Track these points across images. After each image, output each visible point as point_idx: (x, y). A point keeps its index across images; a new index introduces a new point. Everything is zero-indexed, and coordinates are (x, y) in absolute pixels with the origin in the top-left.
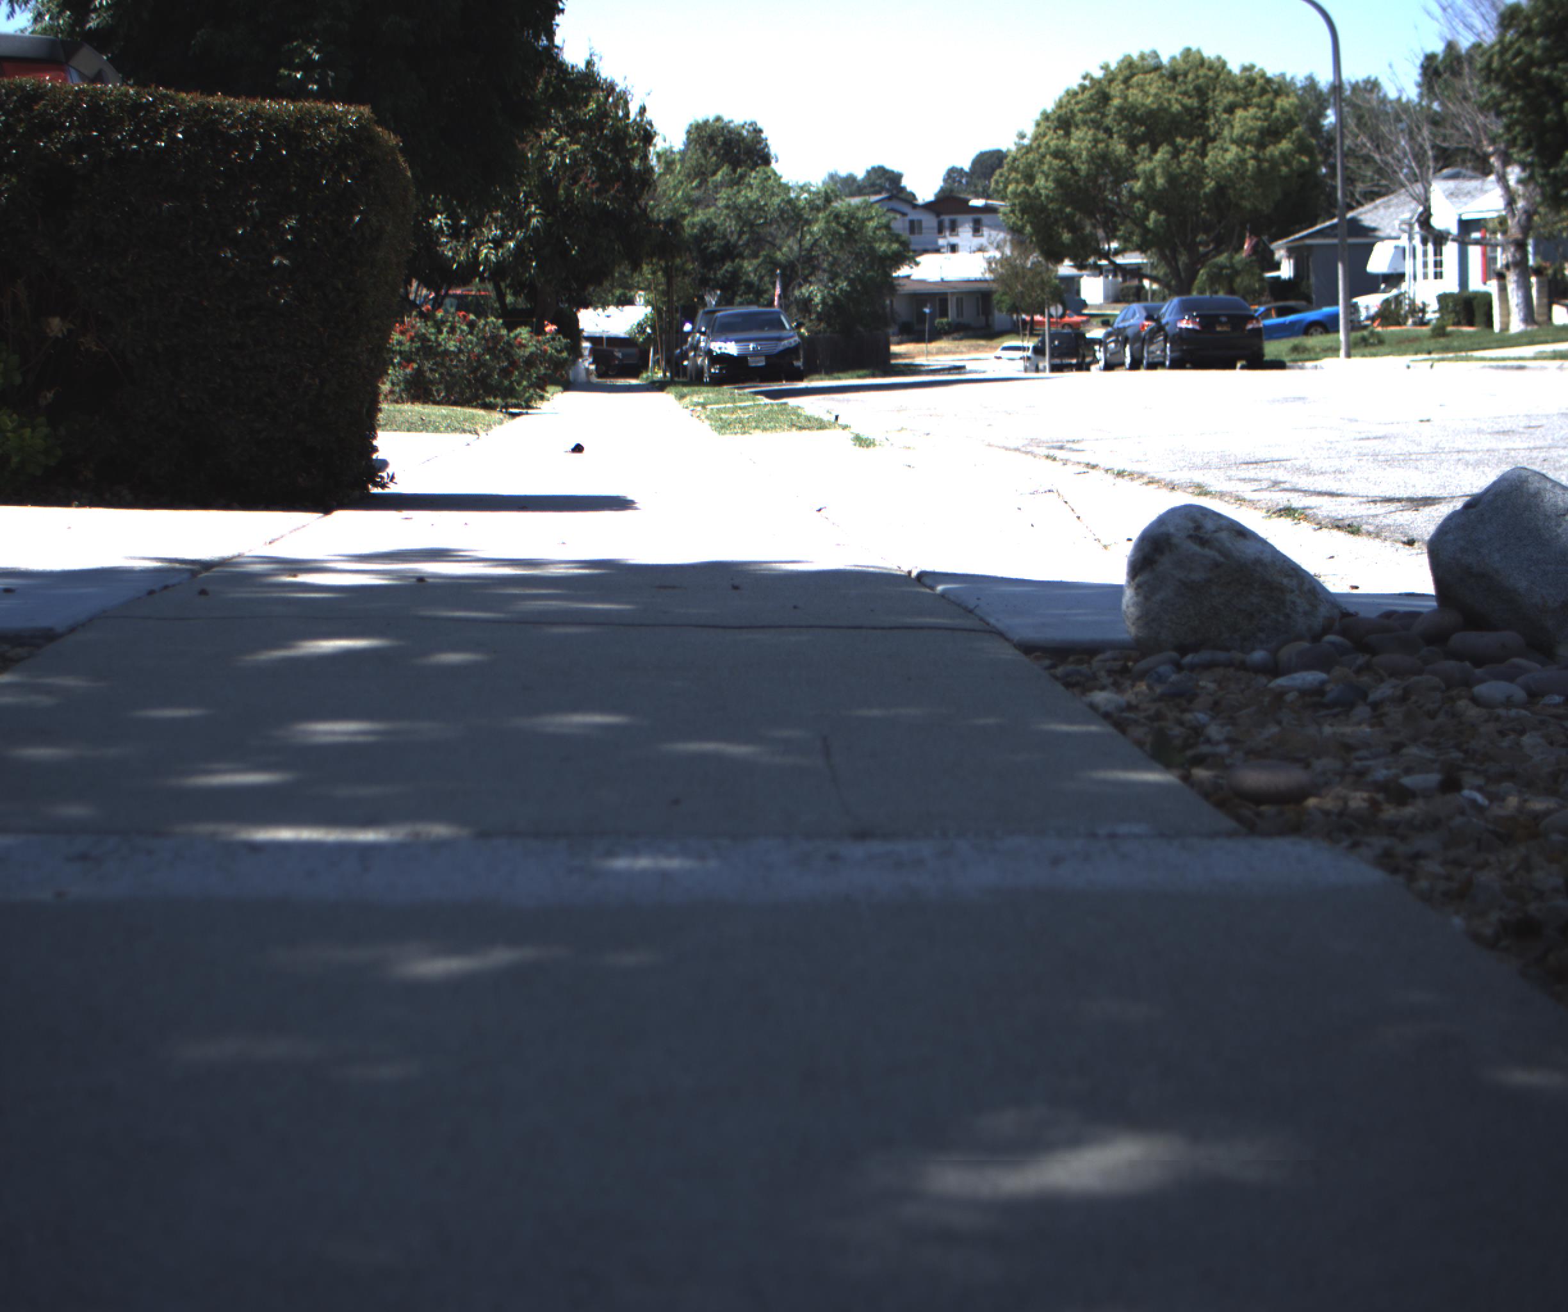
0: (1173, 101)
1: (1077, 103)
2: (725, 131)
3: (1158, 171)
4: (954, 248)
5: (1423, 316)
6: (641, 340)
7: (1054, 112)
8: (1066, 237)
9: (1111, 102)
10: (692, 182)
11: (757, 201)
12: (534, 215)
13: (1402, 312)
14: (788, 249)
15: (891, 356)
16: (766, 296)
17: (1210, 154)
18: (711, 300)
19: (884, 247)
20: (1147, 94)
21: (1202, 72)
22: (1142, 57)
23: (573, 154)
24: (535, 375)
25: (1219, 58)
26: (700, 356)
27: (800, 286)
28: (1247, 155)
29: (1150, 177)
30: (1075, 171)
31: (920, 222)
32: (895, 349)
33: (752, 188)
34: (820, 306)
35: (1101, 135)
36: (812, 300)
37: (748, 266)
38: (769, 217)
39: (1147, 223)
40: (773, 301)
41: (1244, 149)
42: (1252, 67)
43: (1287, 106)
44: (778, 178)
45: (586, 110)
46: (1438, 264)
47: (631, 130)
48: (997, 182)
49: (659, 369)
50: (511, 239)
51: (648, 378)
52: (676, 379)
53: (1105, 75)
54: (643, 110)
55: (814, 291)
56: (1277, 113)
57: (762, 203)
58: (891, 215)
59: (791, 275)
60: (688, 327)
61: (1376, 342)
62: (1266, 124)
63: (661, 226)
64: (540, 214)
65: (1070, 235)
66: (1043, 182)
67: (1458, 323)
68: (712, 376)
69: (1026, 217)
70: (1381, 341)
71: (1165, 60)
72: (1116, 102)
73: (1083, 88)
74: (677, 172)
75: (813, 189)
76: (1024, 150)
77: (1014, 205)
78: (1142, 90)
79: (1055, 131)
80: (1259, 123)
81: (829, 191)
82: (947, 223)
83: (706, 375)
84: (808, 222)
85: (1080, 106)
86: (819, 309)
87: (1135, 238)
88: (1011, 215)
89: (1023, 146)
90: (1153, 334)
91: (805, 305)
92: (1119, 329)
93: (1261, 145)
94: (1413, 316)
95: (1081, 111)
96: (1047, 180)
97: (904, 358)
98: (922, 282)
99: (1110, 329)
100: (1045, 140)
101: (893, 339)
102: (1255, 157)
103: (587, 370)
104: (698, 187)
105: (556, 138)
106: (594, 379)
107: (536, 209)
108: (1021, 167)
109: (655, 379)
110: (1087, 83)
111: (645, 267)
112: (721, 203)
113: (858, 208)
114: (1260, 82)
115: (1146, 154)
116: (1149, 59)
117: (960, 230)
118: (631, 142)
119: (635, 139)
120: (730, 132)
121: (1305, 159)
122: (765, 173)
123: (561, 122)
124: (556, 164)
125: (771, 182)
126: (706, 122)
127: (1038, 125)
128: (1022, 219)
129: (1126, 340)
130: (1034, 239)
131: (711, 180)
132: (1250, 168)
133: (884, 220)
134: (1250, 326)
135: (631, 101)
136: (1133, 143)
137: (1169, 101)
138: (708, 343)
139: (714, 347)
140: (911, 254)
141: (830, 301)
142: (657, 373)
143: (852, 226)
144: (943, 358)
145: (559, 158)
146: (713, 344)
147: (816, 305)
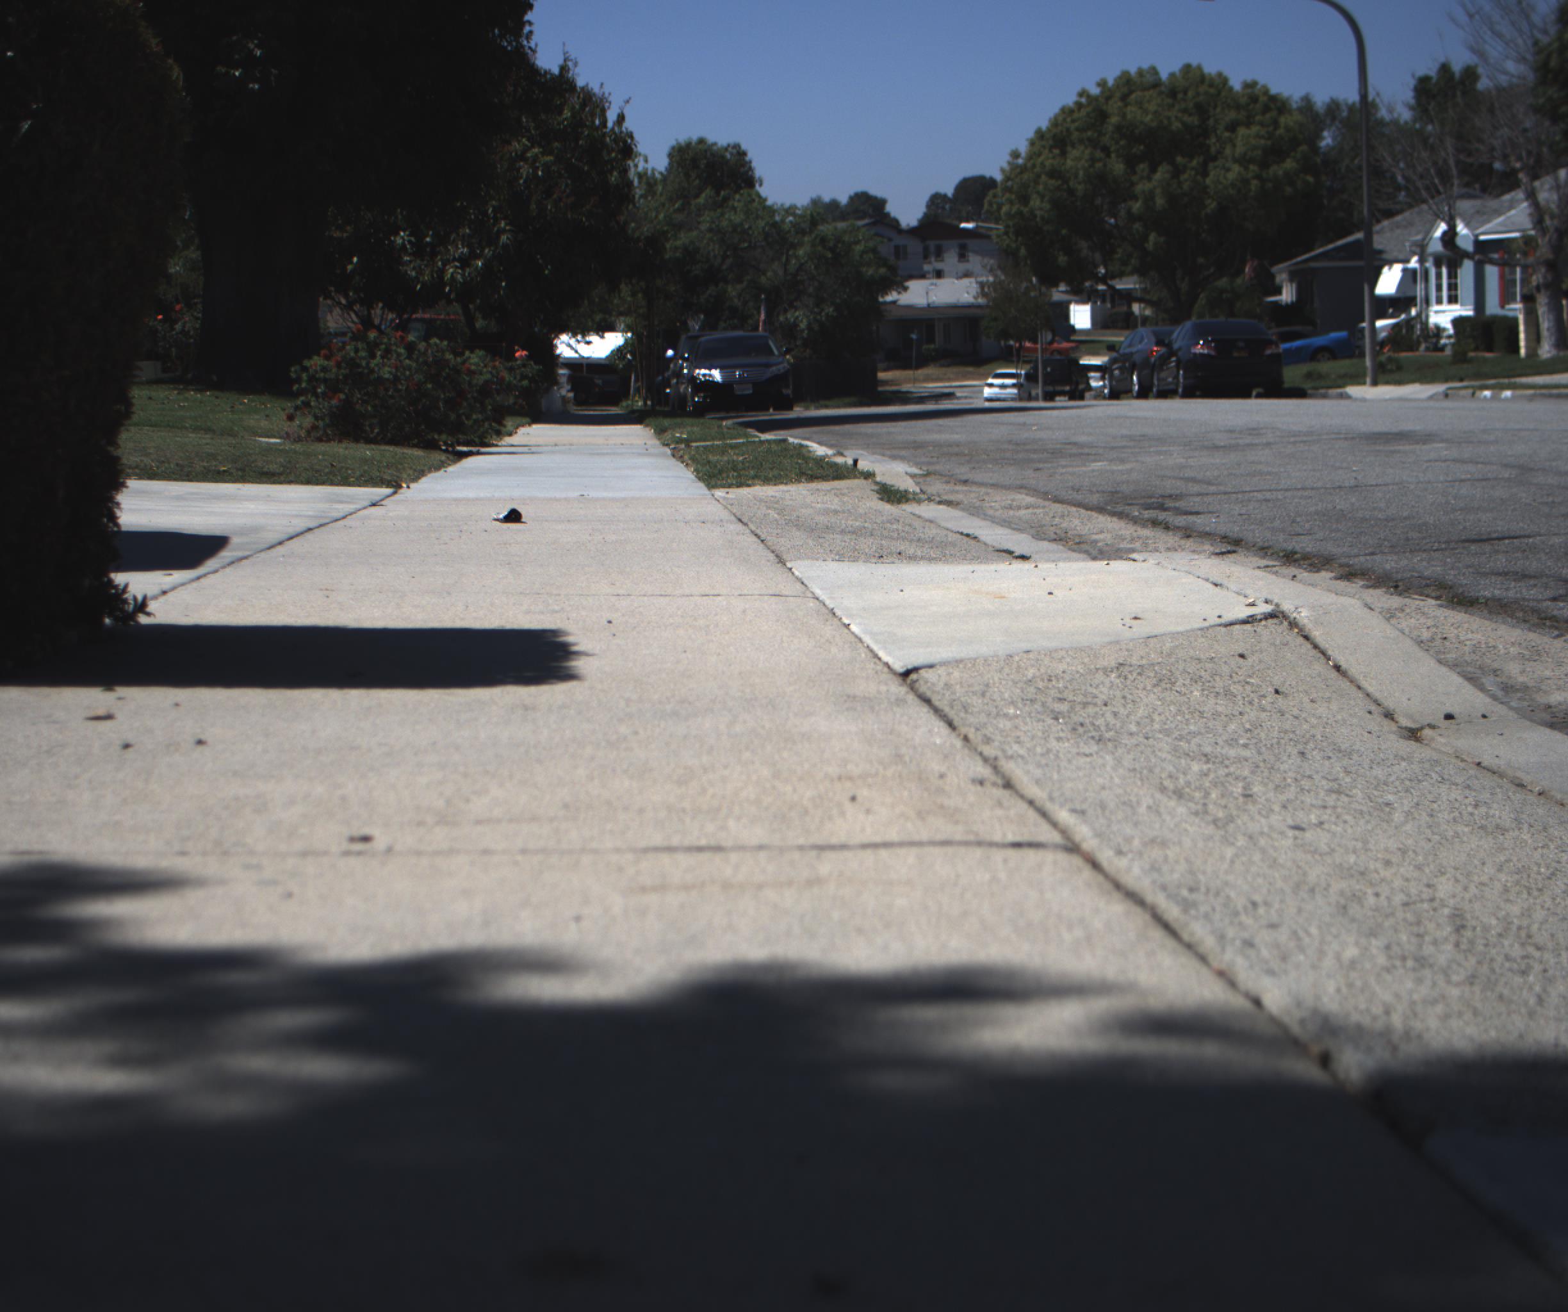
0: (1173, 119)
1: (1073, 121)
2: (708, 154)
3: (1158, 191)
4: (939, 274)
5: (1438, 342)
6: (622, 366)
7: (1049, 130)
8: (1062, 259)
9: (1108, 120)
10: (674, 204)
11: (741, 224)
12: (504, 231)
13: (1415, 337)
14: (773, 274)
15: (876, 382)
16: (750, 321)
17: (1212, 173)
18: (695, 325)
19: (871, 272)
20: (1146, 112)
21: (1202, 89)
22: (1141, 73)
23: (546, 167)
24: (490, 407)
25: (1220, 75)
26: (683, 383)
27: (786, 311)
28: (1250, 175)
29: (1150, 197)
30: (1071, 192)
31: (905, 247)
32: (882, 375)
33: (736, 212)
34: (806, 332)
35: (1099, 154)
36: (798, 325)
37: (732, 291)
38: (753, 240)
39: (1146, 245)
40: (758, 326)
41: (1246, 169)
42: (1254, 84)
43: (1291, 124)
44: (762, 200)
45: (560, 119)
46: (1452, 287)
47: (608, 139)
48: (990, 204)
49: (640, 397)
50: (478, 257)
51: (627, 406)
52: (658, 408)
53: (1102, 92)
54: (621, 118)
55: (800, 317)
56: (1281, 131)
57: (746, 226)
58: (877, 240)
59: (776, 300)
60: (670, 353)
61: (1394, 368)
62: (1269, 143)
63: (641, 245)
64: (509, 230)
65: (1066, 258)
66: (1038, 203)
67: (1476, 349)
68: (696, 406)
69: (1020, 239)
70: (1399, 368)
71: (1164, 75)
72: (1114, 120)
73: (1079, 105)
74: (658, 193)
75: (799, 212)
76: (1018, 170)
77: (1007, 227)
78: (1141, 108)
79: (1050, 151)
80: (1262, 142)
81: (815, 214)
82: (932, 249)
83: (689, 404)
84: (793, 246)
85: (1076, 124)
86: (805, 335)
87: (1133, 261)
88: (1005, 237)
89: (1017, 166)
90: (1164, 360)
91: (790, 331)
92: (1124, 355)
93: (1264, 165)
94: (1426, 341)
95: (1077, 129)
96: (1042, 201)
97: (891, 385)
98: (908, 307)
99: (1114, 354)
100: (1040, 160)
101: (880, 365)
102: (1258, 177)
103: (563, 398)
104: (679, 210)
105: (526, 149)
106: (573, 409)
107: (506, 224)
108: (1015, 187)
109: (635, 408)
110: (1083, 100)
111: (623, 286)
112: (704, 227)
113: (844, 232)
114: (1263, 99)
115: (1145, 174)
116: (1148, 76)
117: (946, 255)
118: (609, 153)
119: (613, 150)
120: (713, 155)
121: (1310, 179)
122: (750, 195)
123: (533, 132)
124: (527, 177)
125: (756, 204)
126: (689, 145)
127: (1032, 143)
128: (1016, 241)
129: (1133, 367)
130: (1029, 262)
131: (693, 202)
132: (1253, 188)
133: (871, 244)
134: (1268, 352)
135: (609, 108)
136: (1131, 163)
137: (1169, 118)
138: (691, 370)
139: (699, 374)
140: (899, 279)
141: (816, 327)
142: (637, 401)
143: (838, 250)
144: (931, 385)
145: (531, 171)
146: (697, 371)
147: (803, 331)
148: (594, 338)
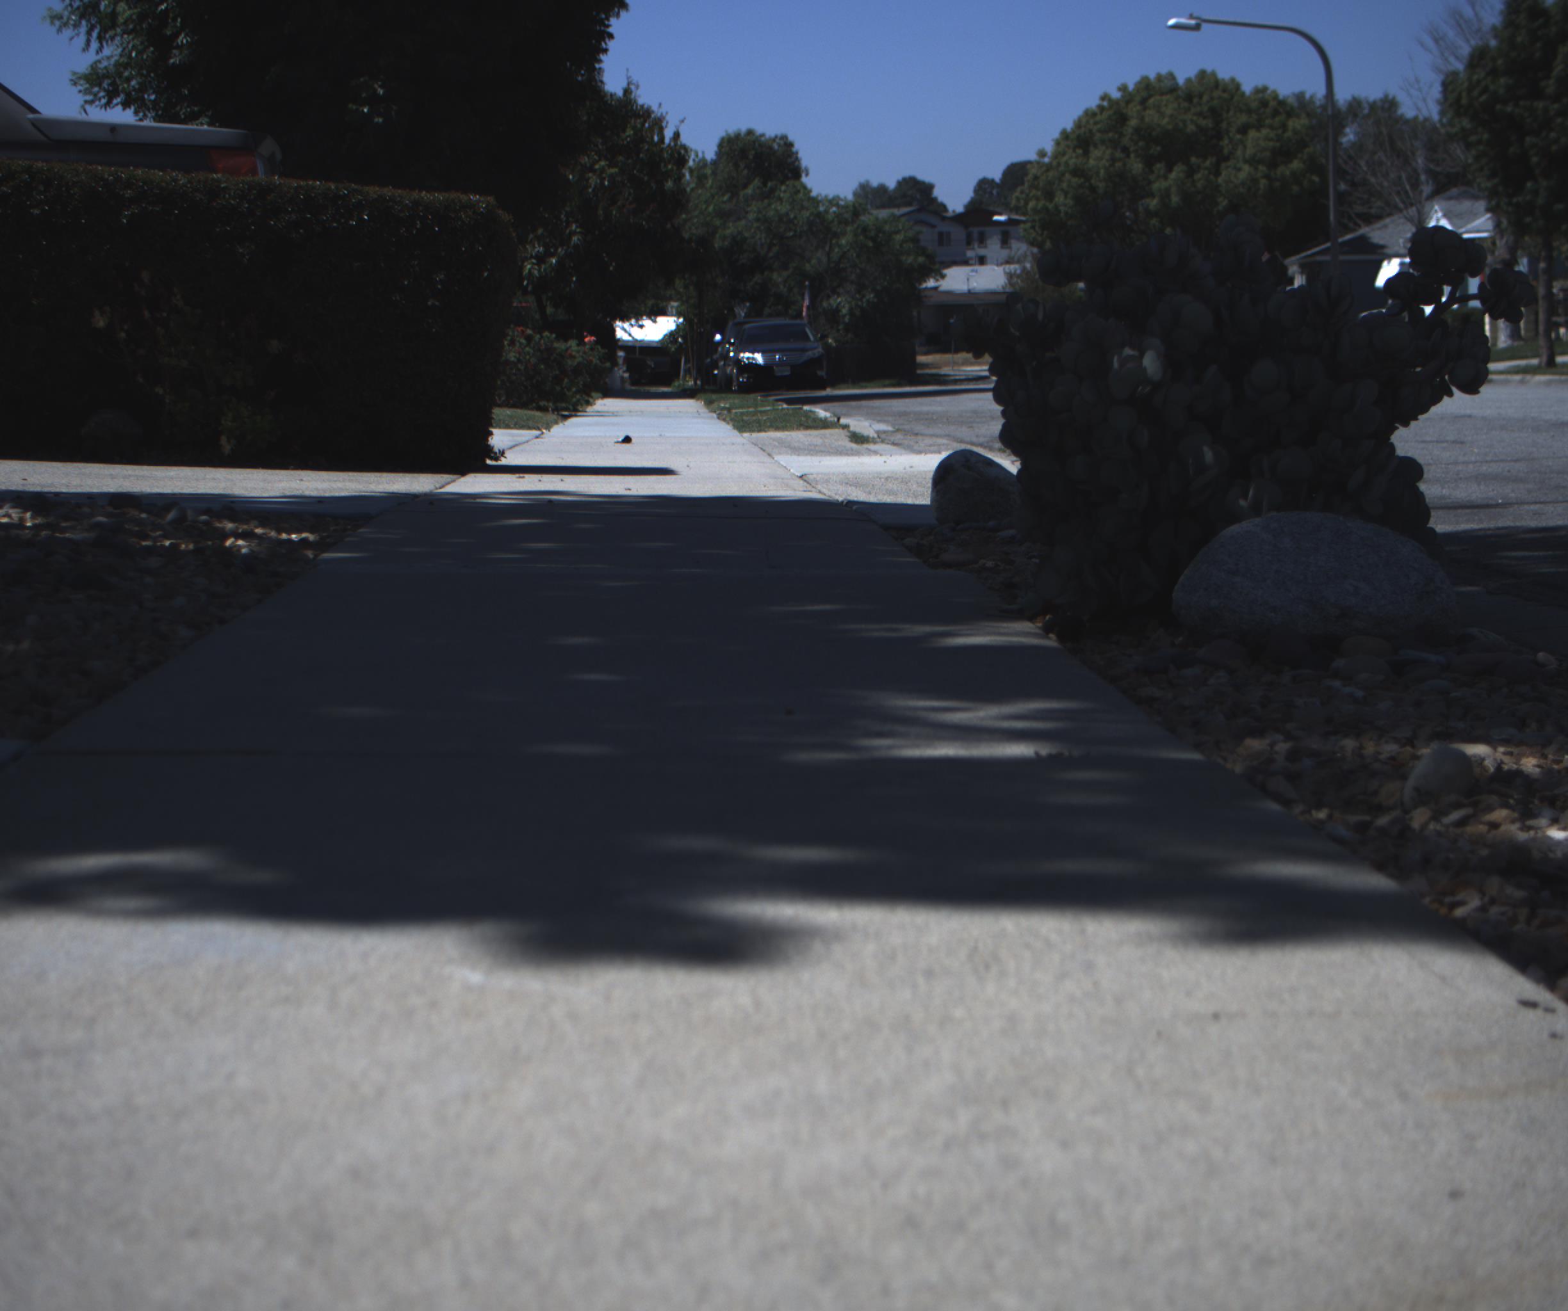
0: (1188, 122)
1: (1096, 123)
2: (757, 145)
3: (1174, 189)
4: (982, 261)
6: (673, 349)
7: (1073, 131)
9: (1128, 123)
10: (723, 195)
11: (787, 214)
12: (575, 233)
14: (816, 261)
15: (915, 365)
16: (795, 308)
17: (1224, 173)
18: (741, 312)
19: (910, 260)
20: (1162, 115)
21: (1216, 94)
22: (1159, 78)
23: (612, 177)
25: (1233, 80)
26: (729, 365)
27: (829, 297)
28: (1259, 175)
29: (1166, 195)
30: (1093, 189)
31: (948, 234)
32: (921, 359)
33: (782, 202)
34: (848, 317)
35: (1119, 154)
36: (840, 311)
37: (778, 278)
38: (798, 230)
40: (801, 312)
41: (1256, 169)
42: (1265, 89)
43: (1300, 127)
44: (807, 191)
45: (624, 136)
47: (665, 154)
48: (1018, 199)
49: (690, 377)
50: (552, 255)
51: (679, 386)
52: (706, 387)
53: (1122, 96)
54: (677, 135)
55: (841, 302)
56: (1289, 134)
57: (792, 216)
58: (917, 228)
59: (819, 286)
60: (718, 337)
62: (1278, 144)
63: (693, 244)
64: (580, 232)
66: (1062, 199)
68: (740, 384)
69: (1045, 231)
71: (1181, 81)
72: (1133, 122)
73: (1101, 108)
74: (708, 186)
75: (842, 203)
76: (1044, 168)
77: (1034, 220)
78: (1158, 112)
79: (1074, 151)
80: (1271, 144)
81: (858, 203)
82: (975, 235)
83: (735, 383)
84: (836, 235)
85: (1099, 126)
86: (847, 320)
88: (1032, 231)
89: (1044, 164)
91: (833, 316)
93: (1273, 165)
95: (1099, 131)
96: (1066, 198)
97: (930, 368)
98: (949, 293)
100: (1065, 158)
101: (919, 349)
102: (1267, 177)
103: (622, 378)
104: (730, 199)
105: (595, 162)
106: (628, 387)
107: (577, 227)
108: (1042, 184)
109: (686, 386)
110: (1105, 104)
111: (677, 282)
112: (751, 216)
113: (885, 222)
114: (1272, 104)
115: (1162, 172)
116: (1166, 81)
117: (989, 242)
118: (666, 166)
119: (670, 162)
120: (761, 145)
121: (1316, 179)
122: (795, 186)
123: (600, 147)
124: (595, 186)
125: (801, 195)
126: (738, 136)
127: (1058, 143)
128: (1042, 234)
131: (742, 193)
132: (1262, 186)
133: (910, 234)
135: (666, 127)
136: (1149, 162)
137: (1184, 122)
138: (737, 352)
139: (743, 357)
140: (937, 267)
141: (858, 312)
142: (688, 381)
143: (879, 240)
144: (969, 368)
145: (598, 181)
146: (742, 355)
147: (844, 316)
148: (646, 322)
